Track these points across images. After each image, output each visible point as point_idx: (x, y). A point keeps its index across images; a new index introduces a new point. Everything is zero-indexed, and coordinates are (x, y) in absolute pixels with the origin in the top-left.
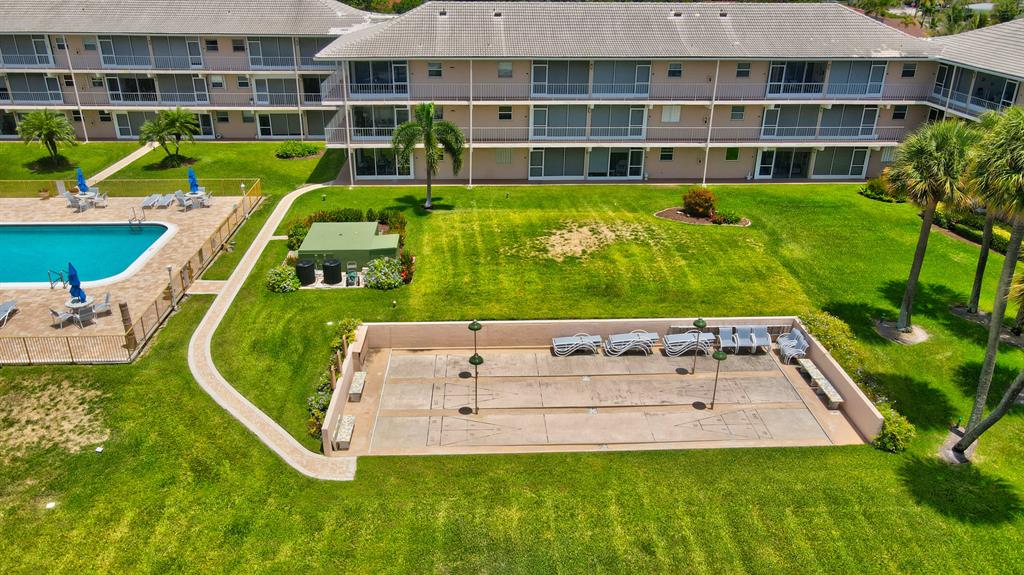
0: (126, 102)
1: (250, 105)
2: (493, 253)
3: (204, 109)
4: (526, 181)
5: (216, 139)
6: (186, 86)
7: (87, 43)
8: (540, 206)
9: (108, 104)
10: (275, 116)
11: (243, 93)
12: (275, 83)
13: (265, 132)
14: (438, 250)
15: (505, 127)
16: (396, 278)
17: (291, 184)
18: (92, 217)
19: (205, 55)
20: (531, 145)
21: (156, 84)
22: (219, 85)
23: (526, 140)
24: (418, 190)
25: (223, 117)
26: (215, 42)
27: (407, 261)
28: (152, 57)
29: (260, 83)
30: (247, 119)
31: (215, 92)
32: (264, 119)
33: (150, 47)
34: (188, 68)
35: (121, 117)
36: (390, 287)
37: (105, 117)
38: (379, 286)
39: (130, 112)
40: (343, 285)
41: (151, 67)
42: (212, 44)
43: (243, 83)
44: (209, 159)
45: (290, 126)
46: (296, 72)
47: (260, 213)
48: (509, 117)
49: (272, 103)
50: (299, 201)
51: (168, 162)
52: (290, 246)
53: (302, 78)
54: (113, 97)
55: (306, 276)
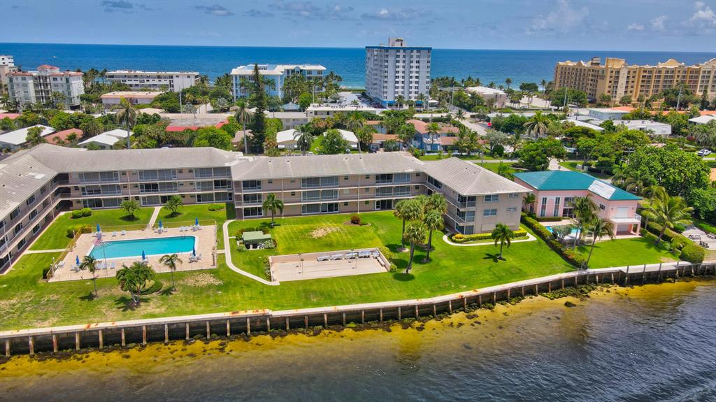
0: (146, 193)
1: (193, 191)
2: (297, 238)
3: (177, 194)
4: (301, 215)
6: (170, 186)
7: (133, 173)
8: (308, 223)
9: (139, 194)
10: (202, 194)
11: (192, 187)
12: (203, 183)
13: (199, 201)
14: (281, 238)
15: (293, 198)
16: (273, 246)
17: (221, 221)
18: (163, 235)
19: (178, 175)
20: (302, 204)
21: (158, 186)
22: (182, 184)
23: (300, 202)
24: (268, 220)
25: (184, 196)
27: (274, 241)
28: (158, 177)
29: (198, 183)
30: (192, 196)
31: (181, 188)
32: (199, 196)
33: (158, 173)
34: (171, 179)
35: (144, 198)
36: (272, 248)
37: (137, 198)
38: (269, 248)
39: (147, 196)
40: (258, 248)
41: (157, 180)
42: (181, 171)
43: (191, 184)
44: (185, 213)
45: (208, 198)
46: (212, 179)
47: (220, 230)
48: (294, 195)
49: (202, 190)
50: (229, 226)
51: (174, 215)
52: (237, 240)
53: (215, 181)
54: (142, 191)
55: (248, 247)
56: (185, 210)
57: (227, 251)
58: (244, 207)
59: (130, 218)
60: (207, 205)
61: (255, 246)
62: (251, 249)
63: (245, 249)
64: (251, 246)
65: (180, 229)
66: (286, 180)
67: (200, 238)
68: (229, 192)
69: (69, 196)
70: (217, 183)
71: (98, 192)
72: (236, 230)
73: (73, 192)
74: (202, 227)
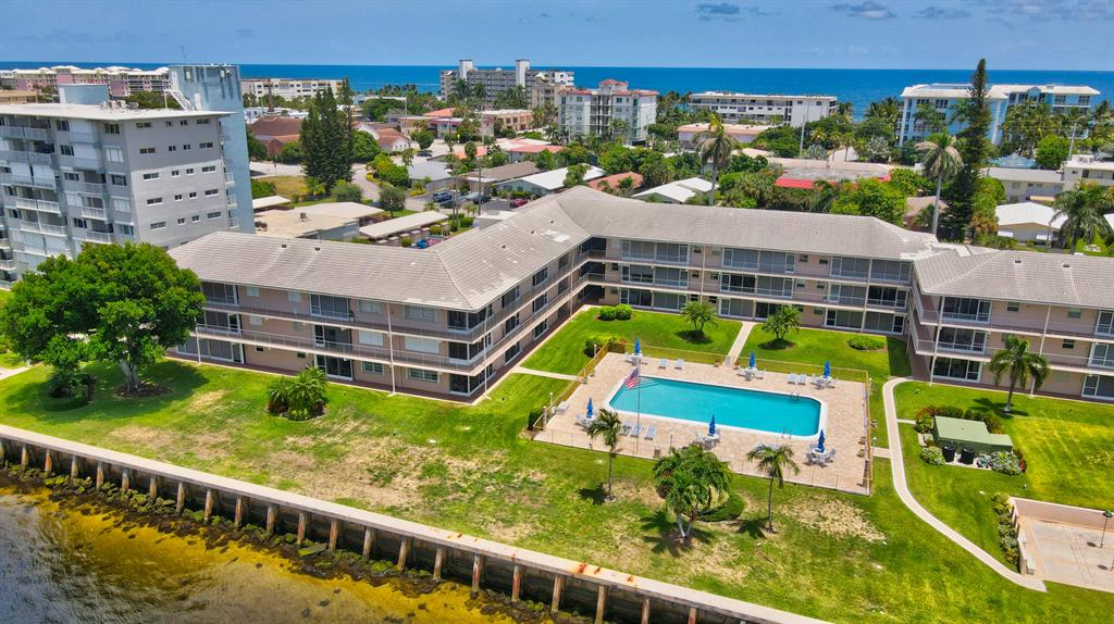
0: (732, 292)
1: (822, 302)
2: (1082, 458)
3: (789, 302)
4: (1078, 397)
6: (777, 285)
7: (714, 251)
9: (718, 292)
10: (840, 311)
11: (820, 294)
12: (846, 289)
13: (830, 323)
14: (1032, 449)
15: (1067, 355)
16: (1017, 469)
17: (880, 375)
18: (759, 386)
19: (798, 266)
20: (1091, 372)
21: (756, 282)
22: (803, 286)
23: (1085, 367)
24: (998, 395)
25: (801, 309)
26: (806, 256)
27: (1019, 455)
28: (758, 264)
29: (835, 288)
30: (818, 312)
31: (799, 292)
32: (832, 313)
33: (760, 257)
34: (783, 273)
35: (724, 301)
36: (1014, 473)
37: (713, 300)
38: (1005, 471)
39: (732, 299)
40: (974, 465)
41: (756, 271)
42: (804, 258)
43: (821, 286)
44: (800, 344)
45: (851, 321)
46: (867, 283)
47: (875, 398)
48: (1071, 347)
49: (841, 303)
50: (898, 390)
51: (778, 344)
52: (918, 430)
53: (872, 288)
54: (723, 288)
55: (949, 456)
56: (802, 338)
57: (894, 453)
58: (936, 355)
59: (696, 337)
60: (847, 335)
61: (967, 459)
62: (955, 462)
63: (940, 459)
64: (957, 456)
65: (789, 377)
66: (1058, 309)
67: (831, 406)
68: (900, 314)
69: (601, 279)
70: (875, 294)
71: (648, 278)
72: (918, 403)
73: (608, 274)
74: (839, 383)
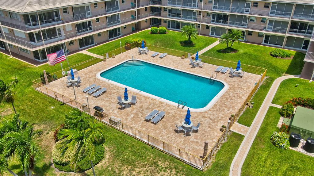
0: (216, 23)
1: (263, 30)
3: (244, 30)
5: (245, 42)
6: (240, 20)
7: (210, 1)
9: (210, 23)
10: (272, 36)
11: (262, 25)
12: (277, 23)
13: (266, 42)
17: (278, 72)
18: (197, 72)
19: (252, 9)
21: (229, 17)
22: (253, 21)
25: (250, 33)
26: (257, 4)
28: (231, 7)
29: (271, 22)
30: (260, 35)
31: (251, 24)
32: (267, 37)
33: (231, 3)
34: (243, 13)
35: (213, 28)
37: (208, 27)
39: (216, 27)
41: (229, 11)
43: (263, 21)
44: (241, 51)
46: (289, 19)
47: (266, 86)
49: (273, 31)
50: (284, 84)
51: (230, 50)
52: (282, 115)
53: (292, 22)
54: (212, 21)
57: (252, 131)
61: (311, 147)
62: (299, 149)
64: (303, 142)
65: (217, 67)
67: (230, 89)
68: (307, 39)
70: (294, 26)
71: (179, 15)
72: (291, 95)
